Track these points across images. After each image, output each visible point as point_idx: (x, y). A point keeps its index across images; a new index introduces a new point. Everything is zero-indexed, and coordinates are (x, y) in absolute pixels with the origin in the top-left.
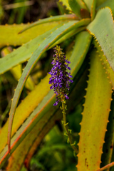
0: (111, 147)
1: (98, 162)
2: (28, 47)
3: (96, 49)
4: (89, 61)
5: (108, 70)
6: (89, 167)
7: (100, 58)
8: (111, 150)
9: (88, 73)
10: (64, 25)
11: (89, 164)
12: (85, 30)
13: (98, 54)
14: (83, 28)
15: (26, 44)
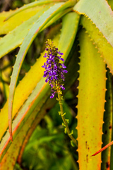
0: (110, 128)
1: (99, 144)
2: (14, 34)
3: (85, 29)
4: (78, 42)
5: (100, 49)
6: (90, 149)
7: (90, 38)
8: (110, 131)
9: (79, 55)
10: (51, 7)
11: (90, 147)
12: (72, 11)
13: (88, 34)
14: (70, 10)
15: (12, 32)
